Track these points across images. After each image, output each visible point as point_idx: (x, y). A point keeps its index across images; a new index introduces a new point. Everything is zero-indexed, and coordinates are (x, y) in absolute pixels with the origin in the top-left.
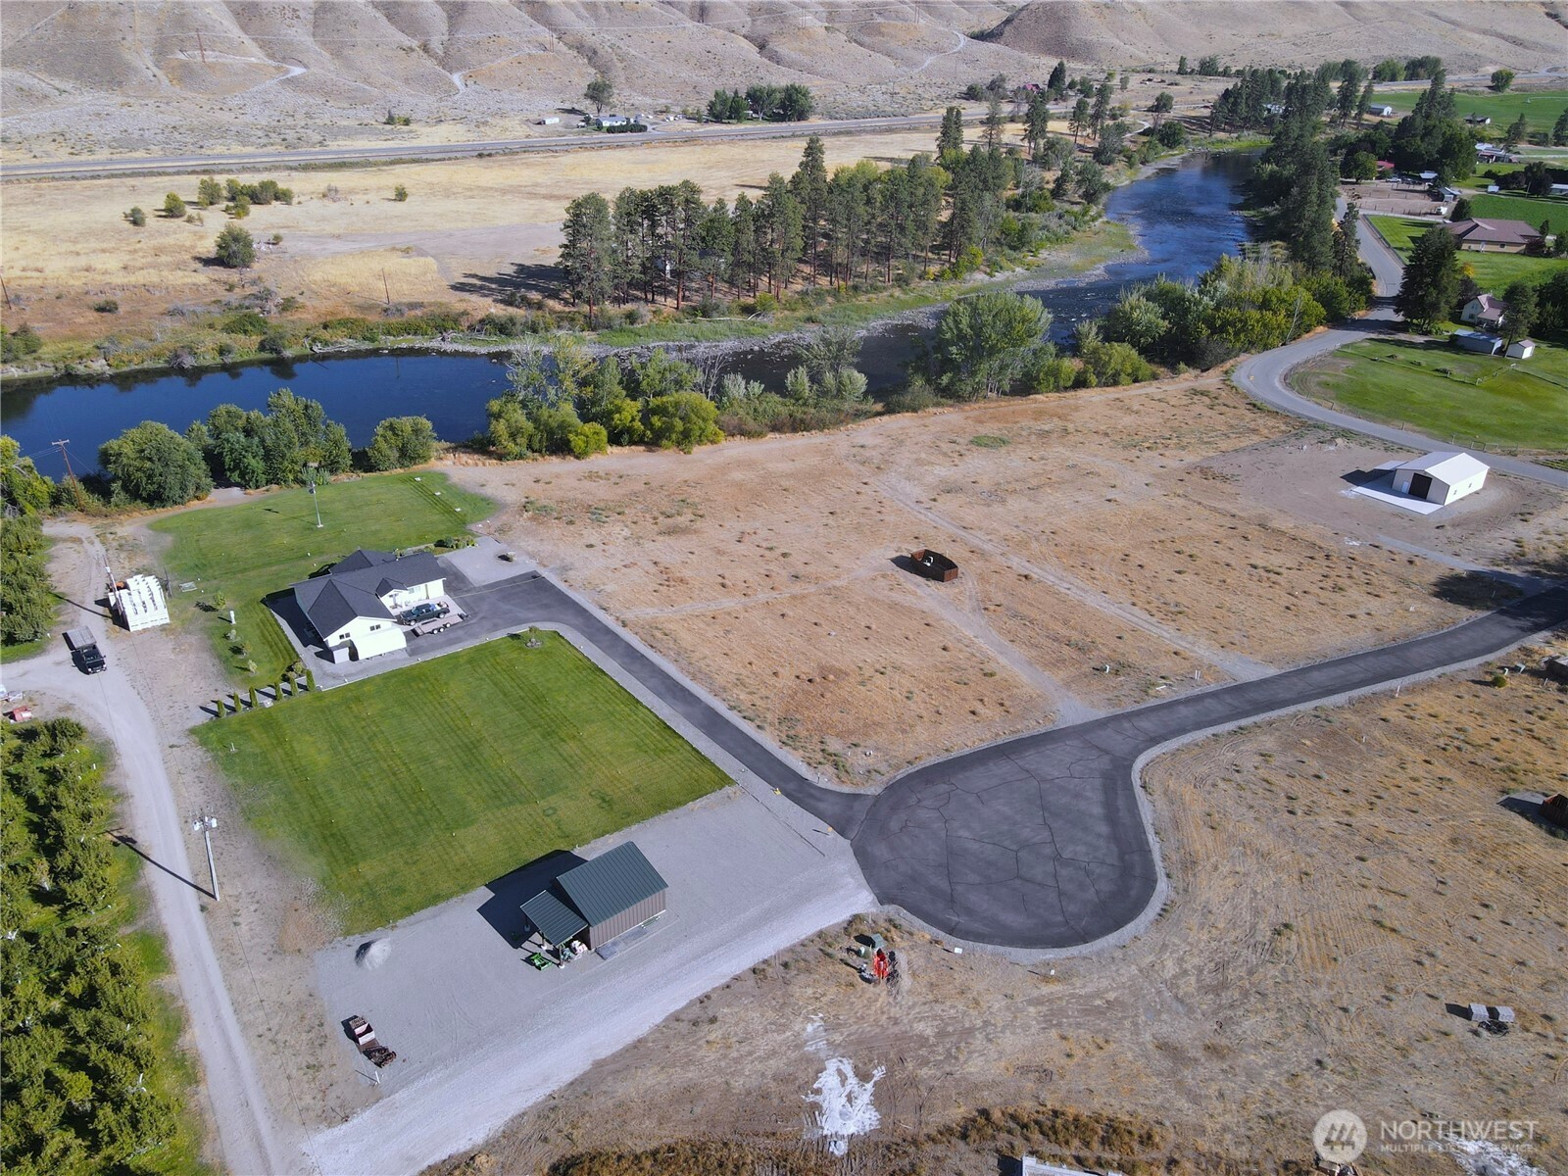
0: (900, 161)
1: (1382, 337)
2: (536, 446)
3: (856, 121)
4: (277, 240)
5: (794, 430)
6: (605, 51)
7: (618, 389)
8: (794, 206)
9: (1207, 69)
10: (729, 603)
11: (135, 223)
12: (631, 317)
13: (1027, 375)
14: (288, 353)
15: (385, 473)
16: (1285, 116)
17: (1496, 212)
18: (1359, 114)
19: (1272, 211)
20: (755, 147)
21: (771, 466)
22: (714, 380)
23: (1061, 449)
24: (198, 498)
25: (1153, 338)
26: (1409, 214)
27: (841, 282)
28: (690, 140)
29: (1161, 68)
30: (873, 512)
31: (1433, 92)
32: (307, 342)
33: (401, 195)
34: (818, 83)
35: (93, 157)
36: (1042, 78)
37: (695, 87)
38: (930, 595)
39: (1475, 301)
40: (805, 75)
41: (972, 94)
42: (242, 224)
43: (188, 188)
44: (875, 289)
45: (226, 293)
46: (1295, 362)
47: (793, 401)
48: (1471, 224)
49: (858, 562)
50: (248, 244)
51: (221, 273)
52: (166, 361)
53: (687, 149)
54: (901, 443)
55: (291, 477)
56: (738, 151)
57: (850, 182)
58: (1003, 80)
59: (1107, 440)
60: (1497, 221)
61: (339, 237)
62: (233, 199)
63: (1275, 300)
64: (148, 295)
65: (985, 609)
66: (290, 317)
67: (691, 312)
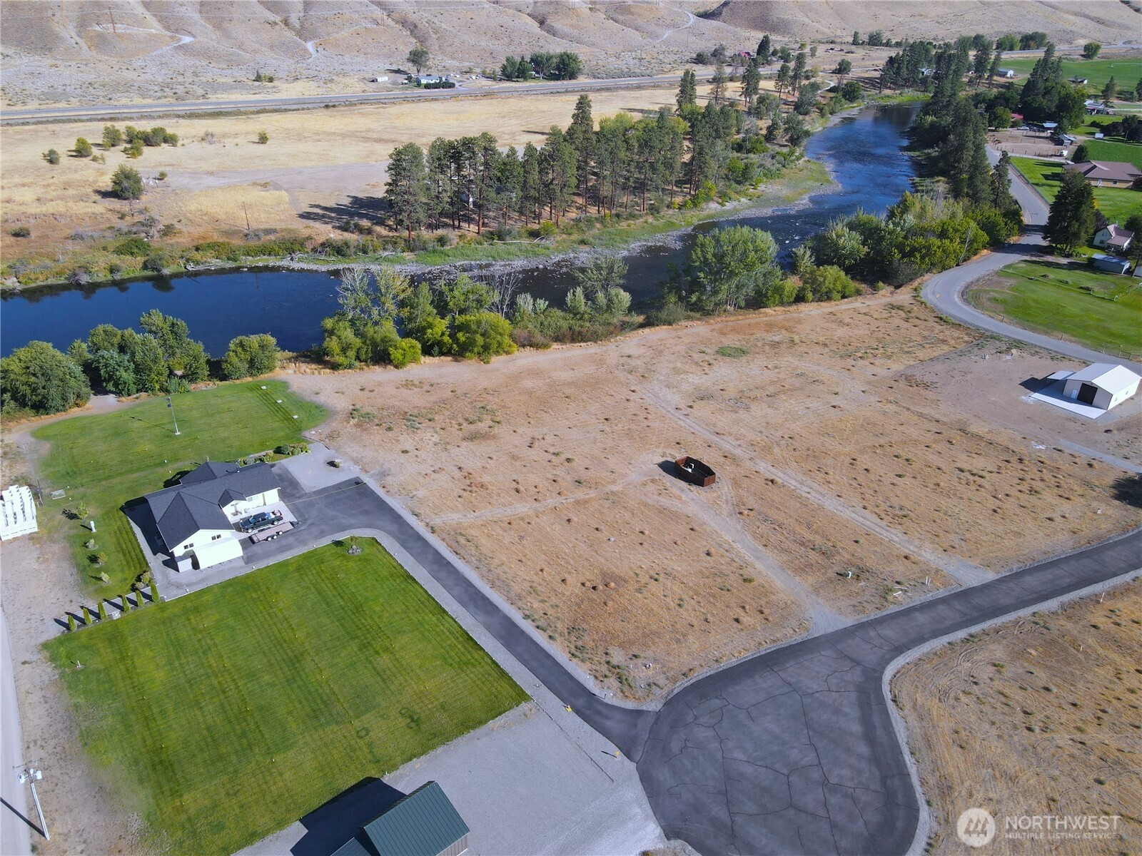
0: (649, 112)
1: (1034, 259)
2: (363, 357)
3: (615, 80)
4: (162, 177)
5: (573, 340)
7: (430, 308)
8: (571, 155)
9: (874, 41)
10: (523, 508)
11: (51, 162)
12: (442, 241)
13: (758, 292)
14: (166, 271)
15: (238, 382)
16: (936, 77)
17: (1107, 157)
18: (990, 77)
19: (934, 152)
20: (538, 100)
21: (555, 375)
22: (508, 299)
23: (790, 358)
24: (78, 405)
25: (856, 260)
26: (1039, 156)
27: (607, 211)
28: (488, 95)
29: (839, 40)
30: (641, 418)
31: (1046, 60)
32: (182, 262)
33: (263, 139)
34: (584, 50)
35: (25, 107)
36: (753, 47)
37: (491, 54)
38: (693, 499)
39: (1104, 230)
40: (574, 44)
41: (700, 59)
42: (135, 164)
43: (94, 133)
44: (632, 216)
45: (119, 221)
46: (969, 280)
47: (571, 315)
48: (1092, 166)
49: (630, 466)
50: (138, 181)
51: (115, 204)
52: (66, 278)
53: (484, 102)
54: (660, 353)
55: (157, 387)
56: (526, 104)
57: (614, 132)
58: (724, 49)
59: (827, 350)
60: (1107, 162)
61: (211, 173)
62: (130, 142)
63: (951, 230)
64: (55, 222)
65: (740, 513)
66: (170, 240)
67: (489, 236)
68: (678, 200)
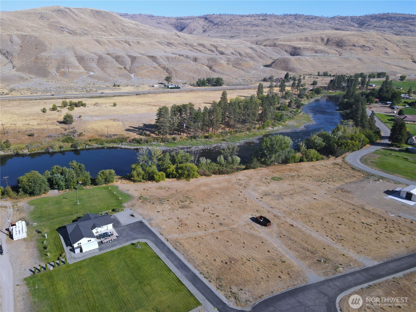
0: (247, 97)
1: (386, 148)
2: (145, 178)
3: (235, 86)
4: (80, 117)
5: (220, 174)
7: (169, 161)
8: (220, 111)
9: (325, 74)
10: (200, 233)
11: (44, 112)
12: (174, 139)
13: (286, 158)
14: (79, 148)
15: (101, 186)
16: (348, 86)
17: (411, 113)
18: (367, 86)
19: (348, 111)
20: (209, 93)
21: (213, 186)
22: (197, 159)
23: (298, 181)
24: (44, 193)
25: (321, 147)
26: (386, 113)
27: (232, 130)
28: (191, 91)
29: (313, 74)
30: (244, 202)
31: (386, 81)
32: (84, 145)
33: (115, 105)
34: (225, 77)
35: (37, 94)
36: (283, 76)
37: (193, 78)
38: (263, 231)
39: (411, 138)
40: (222, 75)
41: (265, 80)
42: (72, 113)
43: (59, 103)
44: (242, 132)
45: (64, 131)
46: (363, 155)
47: (219, 165)
48: (405, 116)
49: (240, 219)
50: (72, 118)
51: (64, 126)
52: (45, 150)
53: (191, 93)
54: (251, 179)
55: (73, 187)
56: (204, 94)
57: (235, 103)
58: (273, 77)
59: (311, 179)
60: (411, 115)
61: (96, 116)
62: (70, 106)
63: (355, 137)
64: (43, 131)
65: (280, 237)
66: (80, 138)
67: (191, 138)
68: (257, 126)
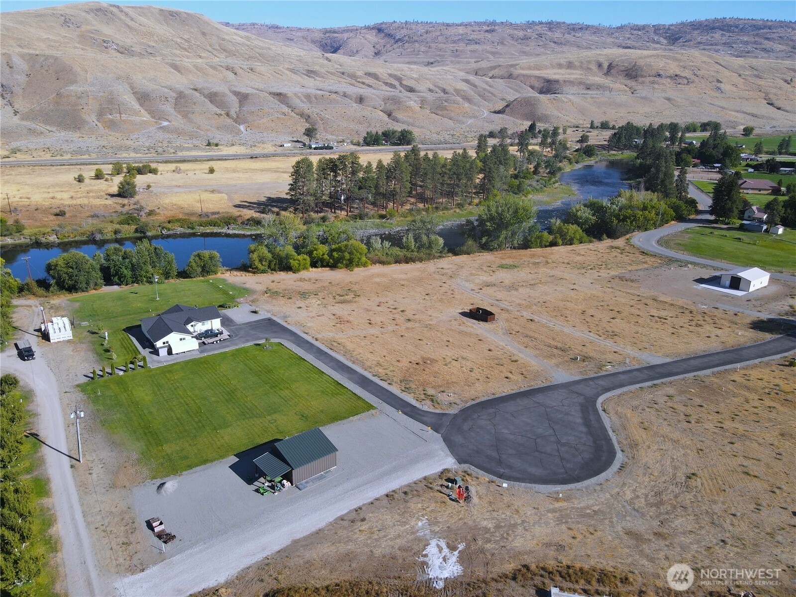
4: (149, 187)
6: (314, 116)
8: (406, 168)
11: (79, 181)
12: (324, 219)
14: (149, 234)
25: (589, 226)
27: (430, 206)
39: (750, 209)
45: (121, 208)
50: (134, 187)
51: (120, 200)
62: (129, 172)
63: (649, 207)
64: (81, 209)
66: (152, 218)
67: (354, 217)
68: (476, 201)
